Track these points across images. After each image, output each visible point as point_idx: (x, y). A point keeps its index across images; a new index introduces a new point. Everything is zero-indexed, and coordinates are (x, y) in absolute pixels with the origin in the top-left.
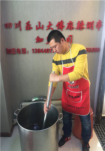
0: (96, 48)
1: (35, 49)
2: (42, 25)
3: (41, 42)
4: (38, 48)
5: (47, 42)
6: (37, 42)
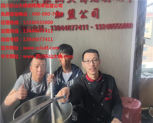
0: (128, 24)
1: (54, 26)
3: (61, 17)
4: (57, 25)
5: (68, 17)
6: (56, 17)
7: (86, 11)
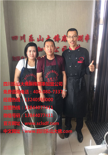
2: (42, 38)
7: (58, 48)
